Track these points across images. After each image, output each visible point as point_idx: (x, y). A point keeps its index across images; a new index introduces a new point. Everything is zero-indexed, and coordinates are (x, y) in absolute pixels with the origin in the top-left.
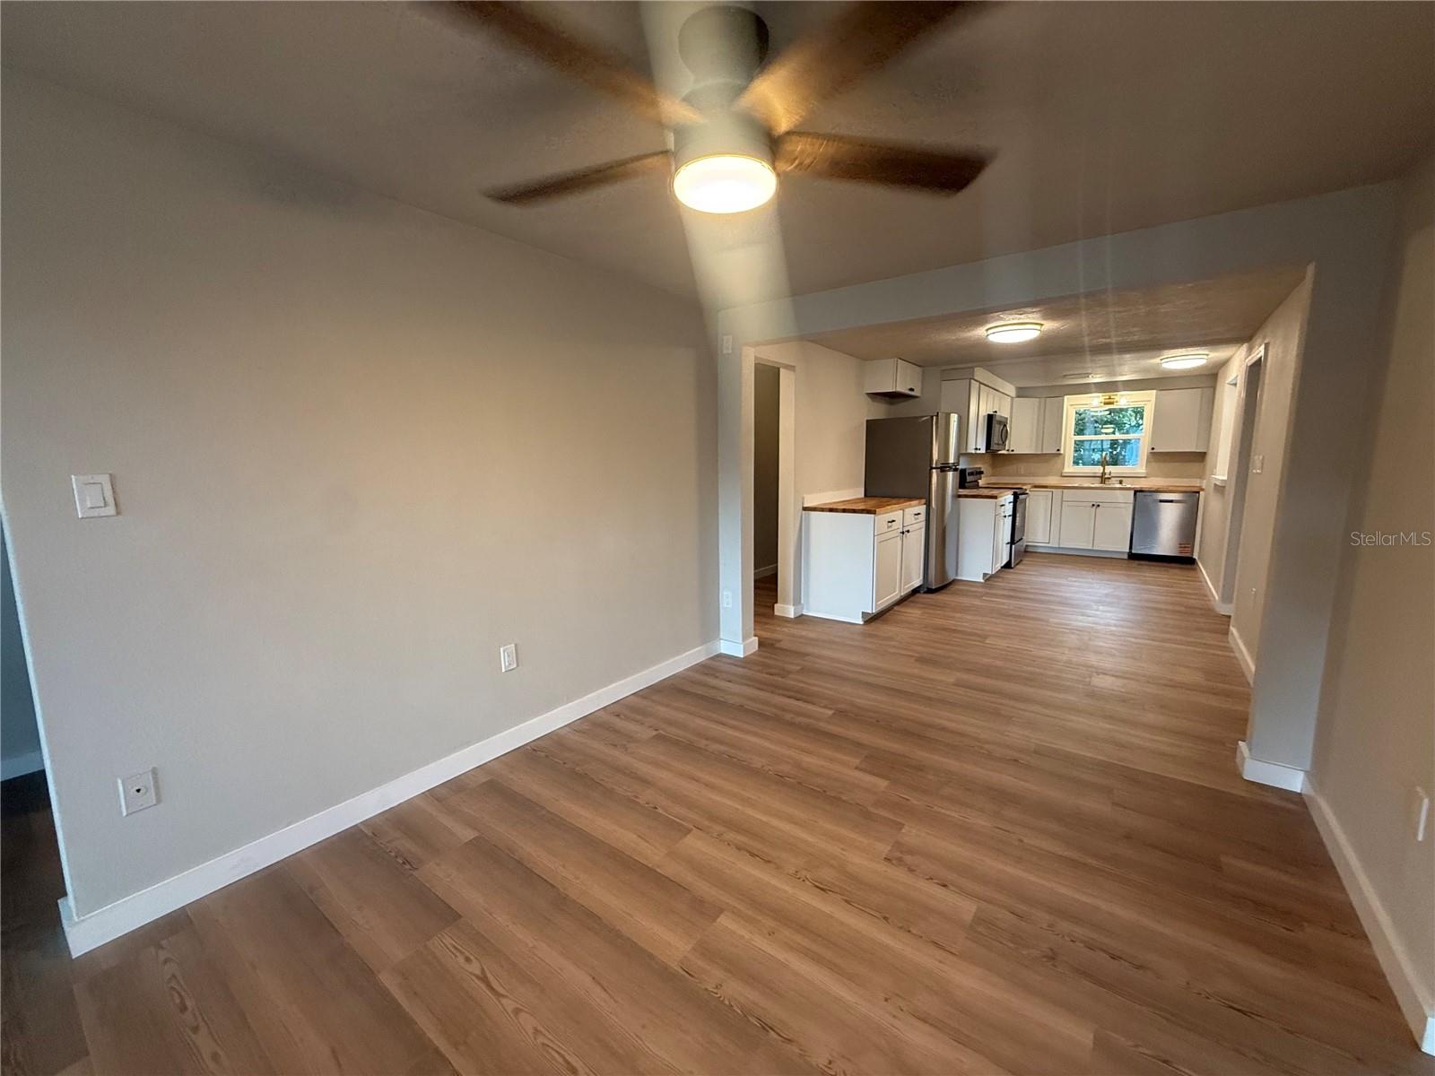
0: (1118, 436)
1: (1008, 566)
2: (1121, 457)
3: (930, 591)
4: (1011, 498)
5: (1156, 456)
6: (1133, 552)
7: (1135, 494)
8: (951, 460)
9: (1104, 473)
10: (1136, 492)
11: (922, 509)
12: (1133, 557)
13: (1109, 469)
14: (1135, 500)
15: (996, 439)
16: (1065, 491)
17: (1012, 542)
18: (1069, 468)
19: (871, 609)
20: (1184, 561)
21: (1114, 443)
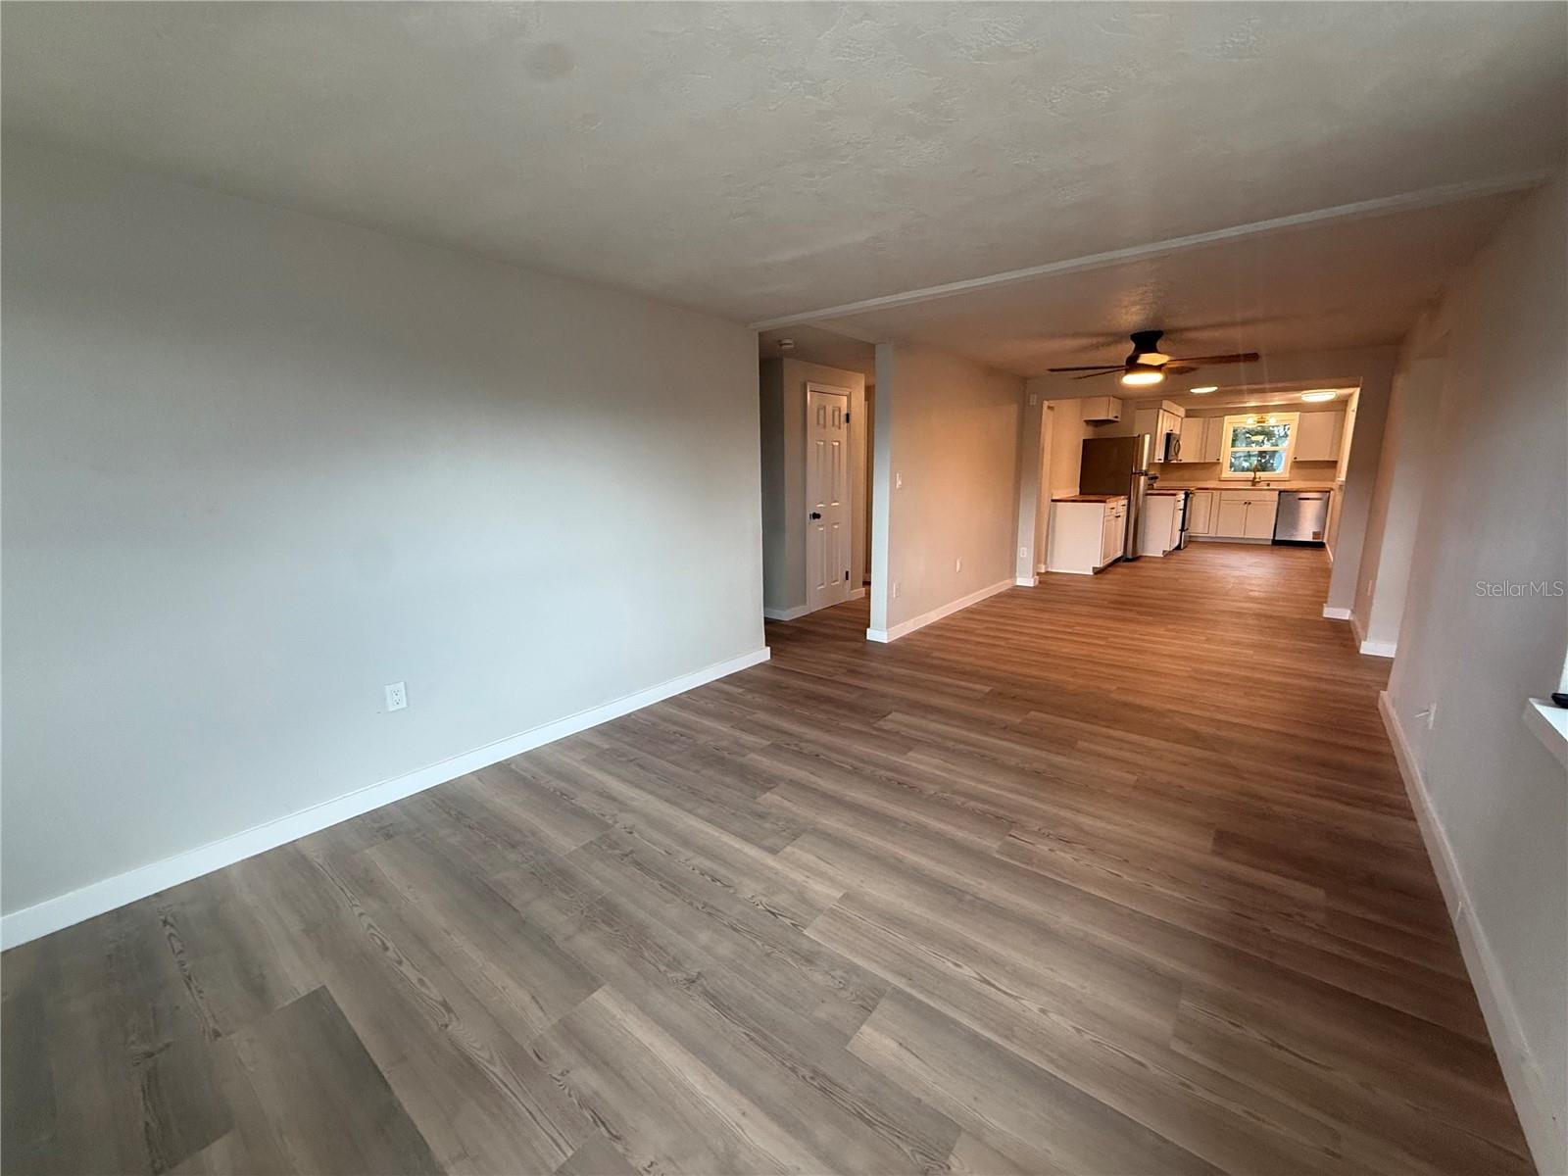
0: (1267, 447)
1: (1178, 548)
2: (1269, 465)
3: (1128, 560)
4: (1183, 496)
5: (1298, 465)
6: (1277, 538)
7: (1279, 494)
8: (1144, 468)
9: (1255, 478)
10: (1280, 492)
11: (1125, 502)
12: (1276, 543)
13: (1259, 474)
14: (1279, 499)
15: (1172, 452)
16: (1223, 492)
17: (1182, 530)
18: (1227, 473)
19: (1099, 565)
20: (1317, 545)
21: (1262, 454)
